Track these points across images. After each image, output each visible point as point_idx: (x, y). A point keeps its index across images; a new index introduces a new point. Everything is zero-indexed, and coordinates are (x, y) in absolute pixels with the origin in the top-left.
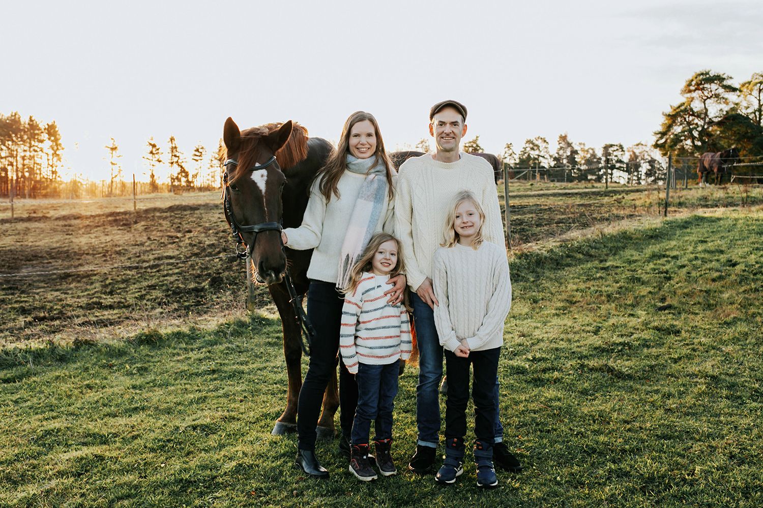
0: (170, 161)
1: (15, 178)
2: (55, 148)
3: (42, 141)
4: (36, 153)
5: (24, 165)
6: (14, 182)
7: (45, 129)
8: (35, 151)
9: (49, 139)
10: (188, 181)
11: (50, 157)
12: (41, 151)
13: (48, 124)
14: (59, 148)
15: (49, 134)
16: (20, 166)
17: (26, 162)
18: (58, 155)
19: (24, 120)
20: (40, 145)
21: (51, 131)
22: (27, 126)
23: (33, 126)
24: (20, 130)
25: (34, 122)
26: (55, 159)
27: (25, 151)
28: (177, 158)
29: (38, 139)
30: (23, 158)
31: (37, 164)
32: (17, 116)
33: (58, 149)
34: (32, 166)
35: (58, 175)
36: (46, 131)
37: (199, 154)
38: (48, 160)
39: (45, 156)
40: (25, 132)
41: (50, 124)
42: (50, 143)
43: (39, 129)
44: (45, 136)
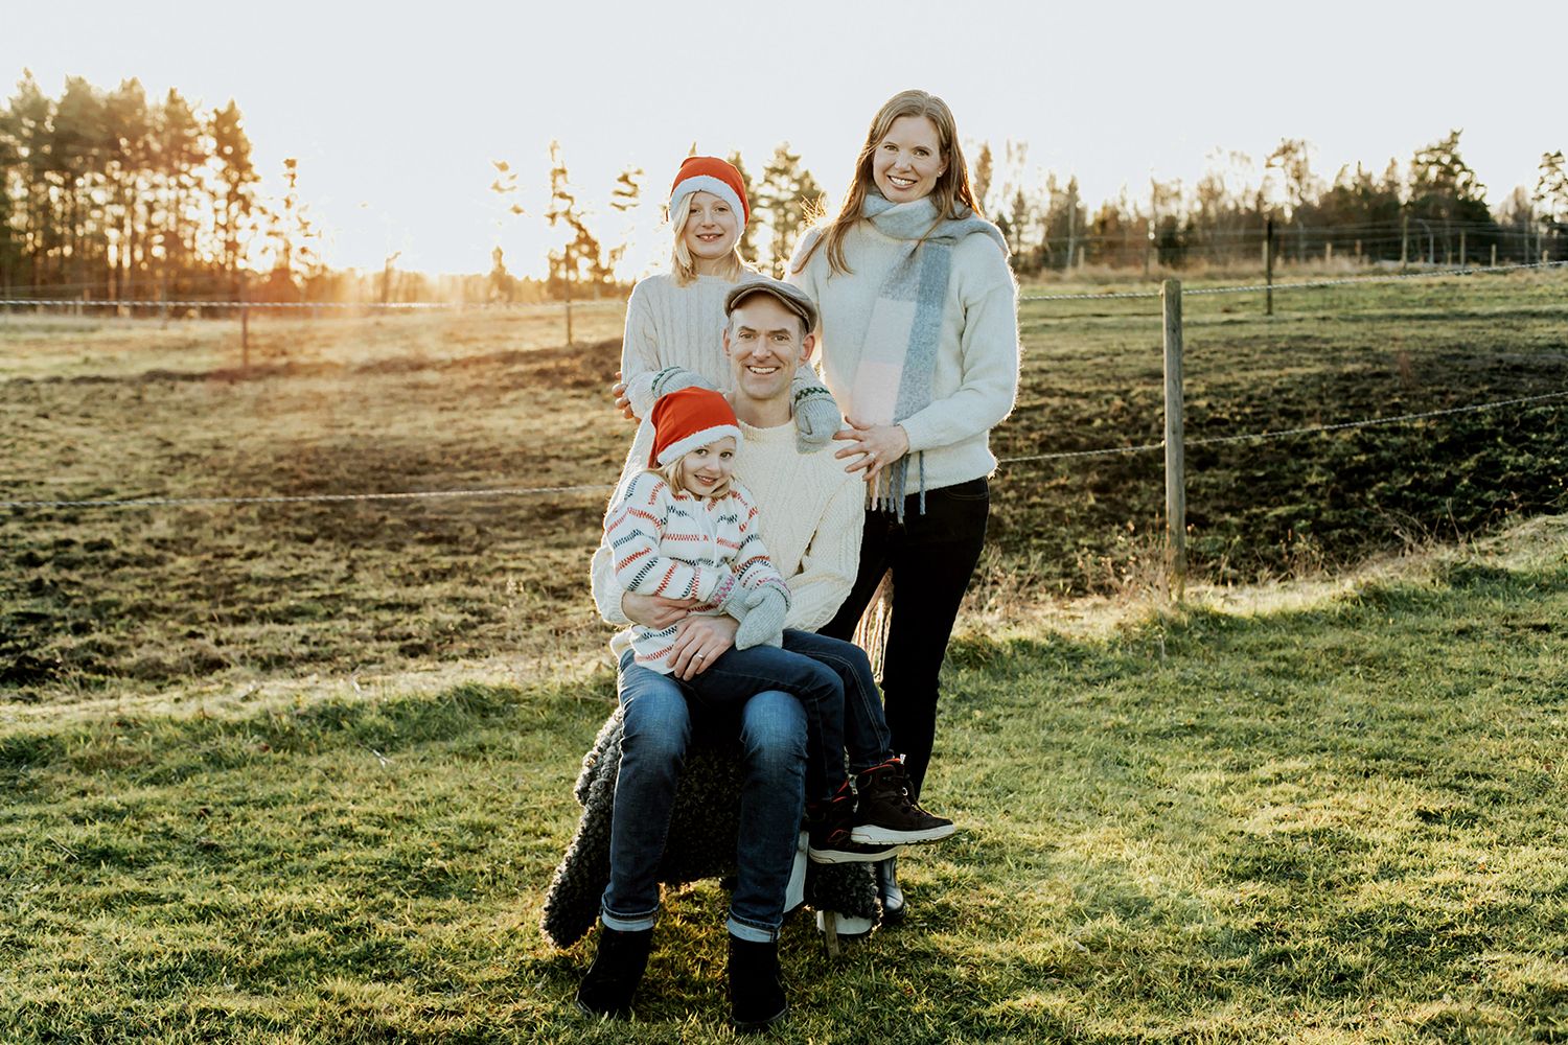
0: (549, 212)
1: (126, 263)
2: (235, 175)
3: (200, 159)
4: (183, 193)
5: (150, 225)
6: (126, 274)
7: (209, 124)
8: (181, 186)
9: (220, 152)
10: (596, 268)
11: (222, 203)
12: (199, 184)
13: (216, 112)
14: (246, 176)
15: (222, 139)
16: (141, 229)
17: (156, 218)
18: (242, 197)
19: (155, 99)
20: (197, 171)
21: (226, 131)
22: (162, 117)
23: (177, 116)
24: (144, 130)
25: (181, 106)
26: (235, 207)
27: (154, 186)
28: (568, 202)
29: (189, 152)
30: (151, 208)
31: (188, 222)
32: (135, 90)
33: (241, 179)
34: (172, 228)
35: (241, 252)
36: (212, 130)
37: (626, 188)
38: (216, 211)
39: (205, 198)
40: (157, 134)
41: (223, 109)
42: (220, 164)
43: (194, 125)
44: (207, 144)
